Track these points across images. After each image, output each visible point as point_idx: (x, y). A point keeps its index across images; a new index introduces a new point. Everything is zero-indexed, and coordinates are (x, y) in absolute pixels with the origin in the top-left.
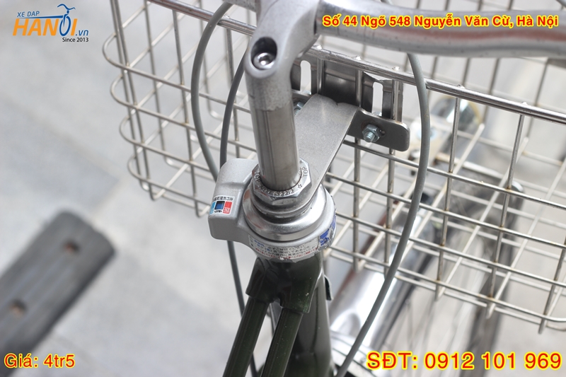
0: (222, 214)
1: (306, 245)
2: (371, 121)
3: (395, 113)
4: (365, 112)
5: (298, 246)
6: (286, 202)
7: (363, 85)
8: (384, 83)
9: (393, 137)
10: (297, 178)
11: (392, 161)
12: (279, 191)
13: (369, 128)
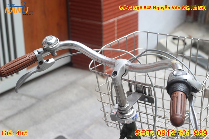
0: (112, 114)
1: (129, 120)
2: (147, 97)
3: (151, 95)
4: (144, 95)
5: (127, 120)
6: (124, 109)
7: (144, 89)
8: (148, 88)
9: (151, 100)
10: (126, 105)
11: (152, 106)
12: (122, 107)
13: (146, 98)
